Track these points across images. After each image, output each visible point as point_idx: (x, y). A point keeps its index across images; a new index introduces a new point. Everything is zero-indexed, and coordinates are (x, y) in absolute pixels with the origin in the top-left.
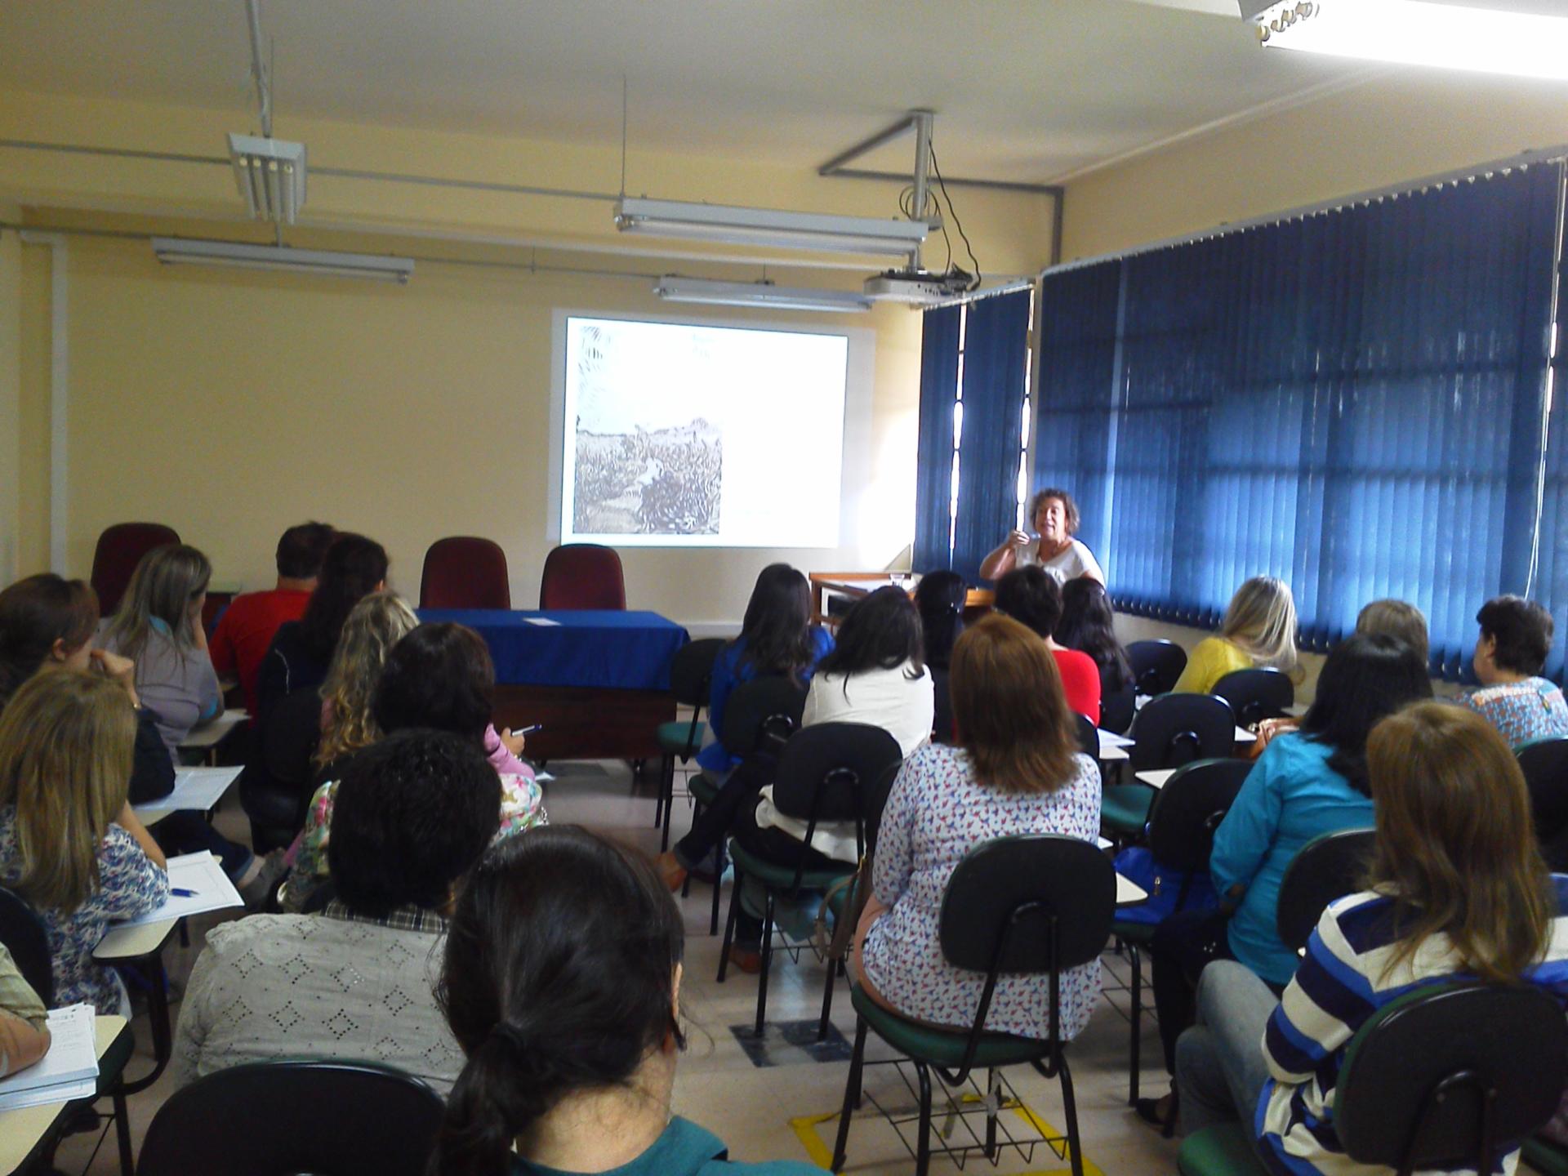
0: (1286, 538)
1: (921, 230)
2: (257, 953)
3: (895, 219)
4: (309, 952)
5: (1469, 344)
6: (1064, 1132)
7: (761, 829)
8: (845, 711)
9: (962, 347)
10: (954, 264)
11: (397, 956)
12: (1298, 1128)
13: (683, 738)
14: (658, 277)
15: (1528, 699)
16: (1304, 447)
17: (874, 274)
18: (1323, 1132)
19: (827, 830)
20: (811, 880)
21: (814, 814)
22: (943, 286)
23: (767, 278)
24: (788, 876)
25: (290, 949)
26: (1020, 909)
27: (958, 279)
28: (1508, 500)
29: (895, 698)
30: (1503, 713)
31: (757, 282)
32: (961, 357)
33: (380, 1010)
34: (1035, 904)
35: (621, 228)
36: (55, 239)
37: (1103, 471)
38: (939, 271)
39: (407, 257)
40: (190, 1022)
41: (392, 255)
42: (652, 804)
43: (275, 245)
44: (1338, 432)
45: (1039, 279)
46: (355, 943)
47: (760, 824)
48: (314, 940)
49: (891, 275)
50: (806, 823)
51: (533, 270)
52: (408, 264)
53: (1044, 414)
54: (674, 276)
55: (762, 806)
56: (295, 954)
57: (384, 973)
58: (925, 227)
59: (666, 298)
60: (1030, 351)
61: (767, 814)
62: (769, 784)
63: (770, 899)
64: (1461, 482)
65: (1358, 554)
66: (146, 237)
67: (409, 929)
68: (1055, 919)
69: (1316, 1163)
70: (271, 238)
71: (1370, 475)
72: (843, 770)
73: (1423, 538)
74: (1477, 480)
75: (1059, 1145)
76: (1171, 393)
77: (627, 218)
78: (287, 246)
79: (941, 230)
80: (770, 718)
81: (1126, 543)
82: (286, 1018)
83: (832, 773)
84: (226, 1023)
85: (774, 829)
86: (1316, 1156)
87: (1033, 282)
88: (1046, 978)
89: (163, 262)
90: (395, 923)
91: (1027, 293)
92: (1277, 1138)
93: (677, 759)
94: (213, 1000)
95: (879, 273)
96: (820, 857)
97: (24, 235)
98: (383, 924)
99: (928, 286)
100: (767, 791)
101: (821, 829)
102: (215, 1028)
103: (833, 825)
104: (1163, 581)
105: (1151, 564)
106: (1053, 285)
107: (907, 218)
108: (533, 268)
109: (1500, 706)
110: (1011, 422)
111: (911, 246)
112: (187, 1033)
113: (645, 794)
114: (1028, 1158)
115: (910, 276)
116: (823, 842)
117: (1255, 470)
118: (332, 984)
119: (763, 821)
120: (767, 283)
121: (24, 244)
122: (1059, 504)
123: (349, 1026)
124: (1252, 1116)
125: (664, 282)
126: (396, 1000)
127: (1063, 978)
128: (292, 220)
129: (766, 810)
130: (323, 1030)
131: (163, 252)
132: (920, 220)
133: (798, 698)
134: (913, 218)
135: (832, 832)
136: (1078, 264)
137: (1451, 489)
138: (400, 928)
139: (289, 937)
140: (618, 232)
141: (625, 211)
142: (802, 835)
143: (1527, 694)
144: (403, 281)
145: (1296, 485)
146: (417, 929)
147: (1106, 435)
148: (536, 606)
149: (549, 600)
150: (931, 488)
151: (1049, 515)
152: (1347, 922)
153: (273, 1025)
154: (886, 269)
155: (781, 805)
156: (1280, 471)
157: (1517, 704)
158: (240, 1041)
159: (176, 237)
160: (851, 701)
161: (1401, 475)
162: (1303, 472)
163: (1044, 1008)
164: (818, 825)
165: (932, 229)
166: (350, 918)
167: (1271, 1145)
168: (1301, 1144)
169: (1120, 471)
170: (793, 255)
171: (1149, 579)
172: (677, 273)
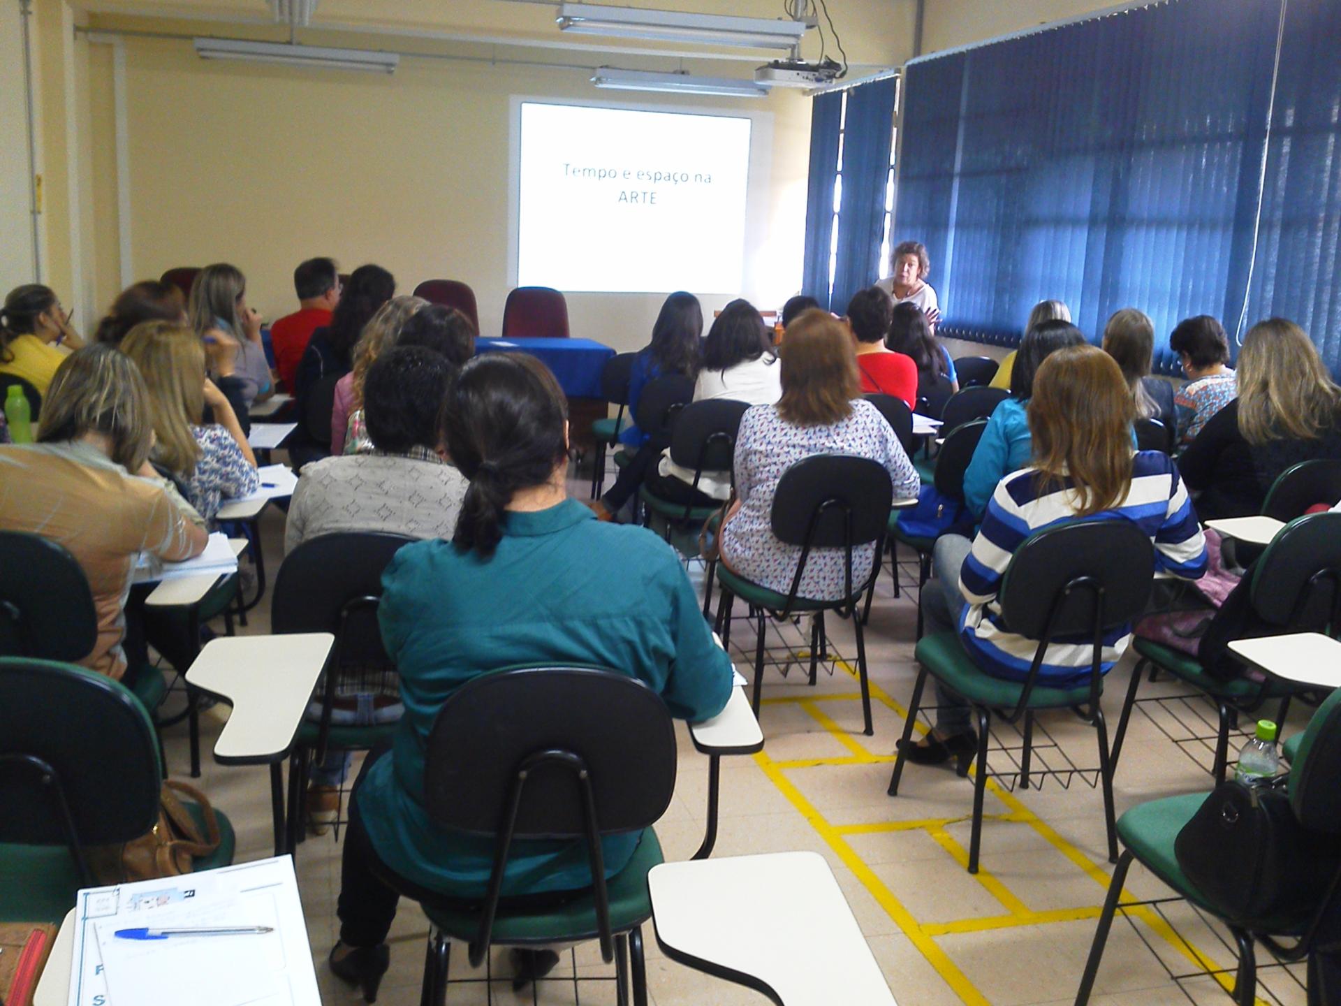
0: (1078, 274)
1: (800, 28)
2: (332, 474)
3: (780, 19)
4: (364, 474)
5: (1213, 122)
6: (856, 656)
7: (662, 477)
8: (723, 392)
9: (842, 127)
10: (826, 56)
11: (415, 474)
12: (985, 622)
13: (610, 429)
14: (594, 68)
15: (1227, 386)
16: (1094, 203)
17: (762, 65)
18: (999, 623)
19: (710, 478)
20: (696, 513)
21: (700, 467)
22: (817, 74)
23: (683, 69)
24: (681, 511)
25: (351, 473)
26: (825, 504)
27: (830, 69)
28: (1234, 241)
29: (759, 383)
30: (1208, 397)
31: (675, 72)
32: (842, 136)
33: (407, 504)
34: (832, 501)
35: (562, 27)
36: (115, 39)
37: (946, 227)
38: (814, 62)
39: (395, 53)
40: (295, 517)
41: (381, 51)
42: (589, 485)
43: (290, 43)
44: (1119, 191)
45: (904, 68)
46: (389, 467)
47: (662, 474)
48: (365, 466)
49: (776, 65)
50: (694, 472)
51: (494, 64)
52: (395, 58)
53: (903, 180)
54: (607, 67)
55: (663, 461)
56: (355, 474)
57: (407, 483)
58: (803, 25)
59: (601, 86)
60: (895, 130)
61: (667, 467)
62: (667, 447)
63: (669, 527)
64: (1202, 227)
65: (1128, 286)
66: (190, 37)
67: (420, 459)
68: (848, 511)
69: (995, 642)
70: (286, 38)
71: (1139, 223)
72: (722, 434)
73: (1174, 269)
74: (1213, 226)
75: (852, 664)
76: (999, 160)
77: (567, 19)
78: (299, 44)
79: (817, 28)
80: (673, 406)
81: (962, 282)
82: (353, 509)
83: (713, 436)
84: (318, 513)
85: (672, 477)
86: (994, 637)
87: (898, 71)
88: (842, 553)
89: (203, 58)
90: (412, 456)
91: (893, 80)
92: (972, 629)
93: (608, 445)
94: (308, 502)
95: (766, 64)
96: (704, 496)
97: (91, 35)
98: (405, 456)
99: (805, 74)
100: (667, 451)
101: (704, 477)
102: (311, 518)
103: (714, 474)
104: (988, 313)
105: (979, 299)
106: (914, 73)
107: (790, 18)
108: (494, 61)
109: (1206, 393)
110: (878, 190)
111: (792, 41)
112: (293, 524)
113: (584, 477)
114: (830, 671)
115: (791, 66)
116: (707, 485)
117: (1059, 222)
118: (379, 491)
119: (663, 471)
120: (683, 73)
121: (91, 44)
122: (915, 259)
123: (391, 514)
124: (959, 620)
125: (599, 72)
126: (415, 499)
127: (855, 554)
128: (307, 24)
129: (666, 464)
130: (374, 515)
131: (202, 50)
132: (799, 20)
133: (691, 386)
134: (795, 18)
135: (714, 479)
136: (932, 56)
137: (1195, 233)
138: (414, 458)
139: (350, 466)
140: (559, 30)
141: (566, 13)
142: (691, 481)
143: (1226, 382)
144: (390, 72)
145: (1086, 235)
146: (425, 460)
147: (949, 197)
148: (500, 333)
149: (509, 330)
150: (816, 247)
151: (906, 267)
152: (1012, 488)
153: (345, 513)
154: (772, 60)
155: (678, 460)
156: (1075, 222)
157: (1218, 390)
158: (327, 523)
159: (212, 37)
160: (727, 385)
161: (1161, 223)
162: (1093, 222)
163: (843, 574)
164: (703, 474)
165: (810, 27)
166: (385, 455)
167: (969, 634)
168: (986, 631)
169: (959, 225)
170: (703, 49)
171: (977, 310)
172: (610, 66)
